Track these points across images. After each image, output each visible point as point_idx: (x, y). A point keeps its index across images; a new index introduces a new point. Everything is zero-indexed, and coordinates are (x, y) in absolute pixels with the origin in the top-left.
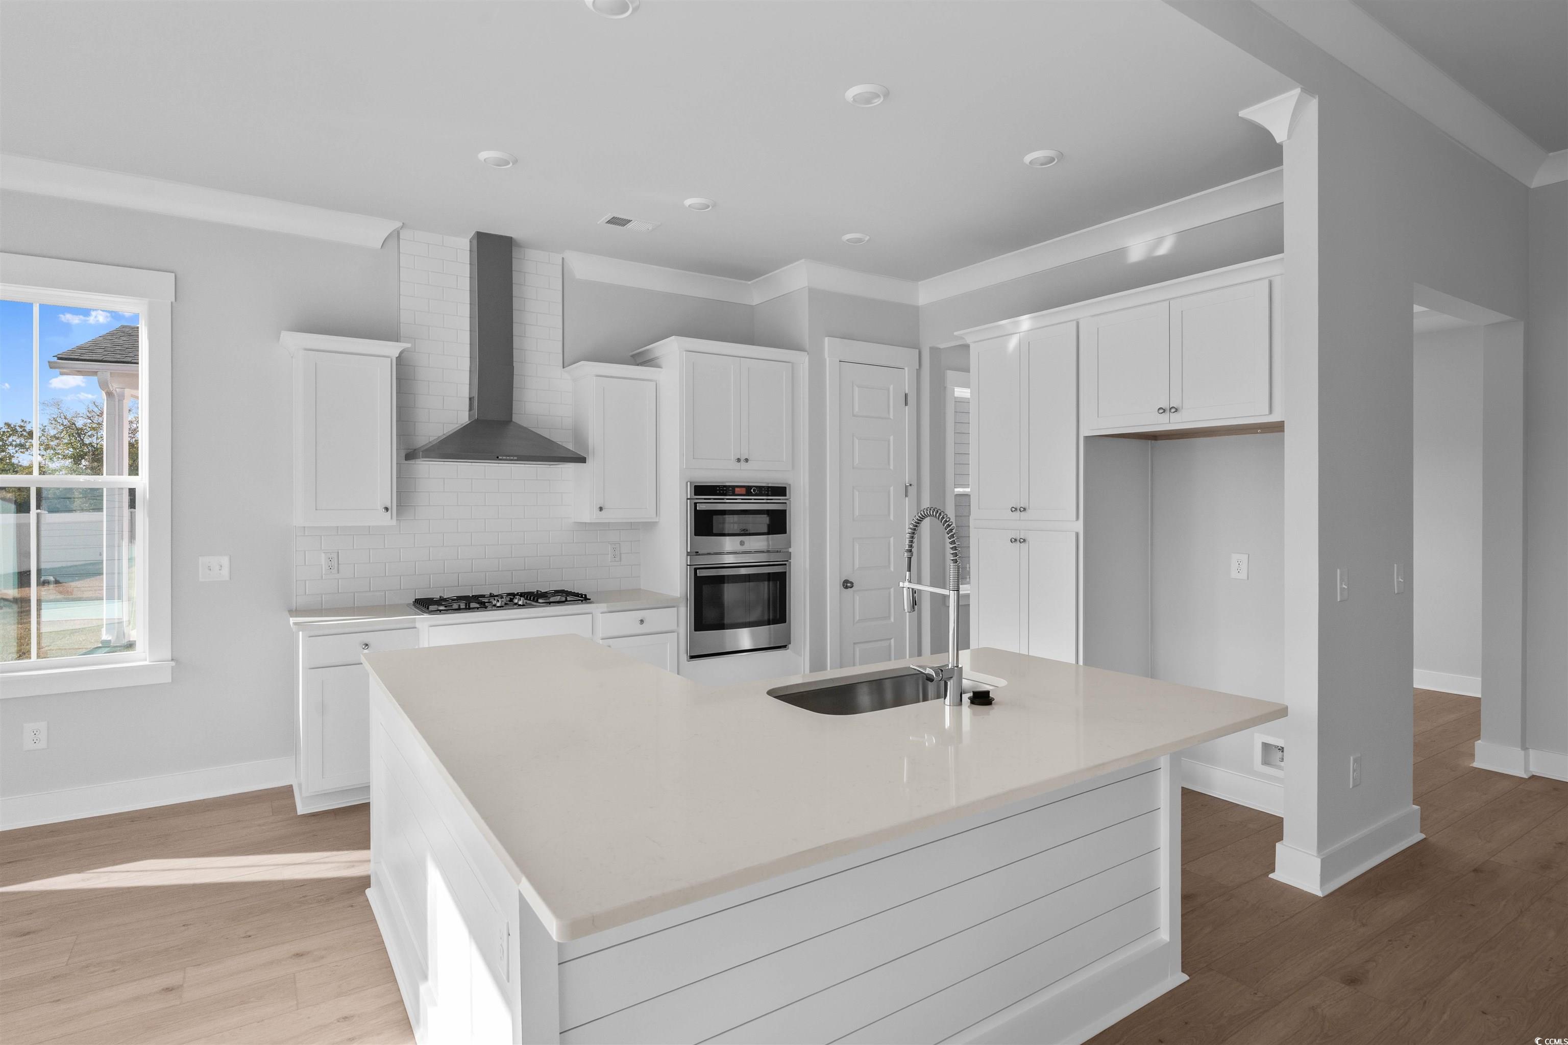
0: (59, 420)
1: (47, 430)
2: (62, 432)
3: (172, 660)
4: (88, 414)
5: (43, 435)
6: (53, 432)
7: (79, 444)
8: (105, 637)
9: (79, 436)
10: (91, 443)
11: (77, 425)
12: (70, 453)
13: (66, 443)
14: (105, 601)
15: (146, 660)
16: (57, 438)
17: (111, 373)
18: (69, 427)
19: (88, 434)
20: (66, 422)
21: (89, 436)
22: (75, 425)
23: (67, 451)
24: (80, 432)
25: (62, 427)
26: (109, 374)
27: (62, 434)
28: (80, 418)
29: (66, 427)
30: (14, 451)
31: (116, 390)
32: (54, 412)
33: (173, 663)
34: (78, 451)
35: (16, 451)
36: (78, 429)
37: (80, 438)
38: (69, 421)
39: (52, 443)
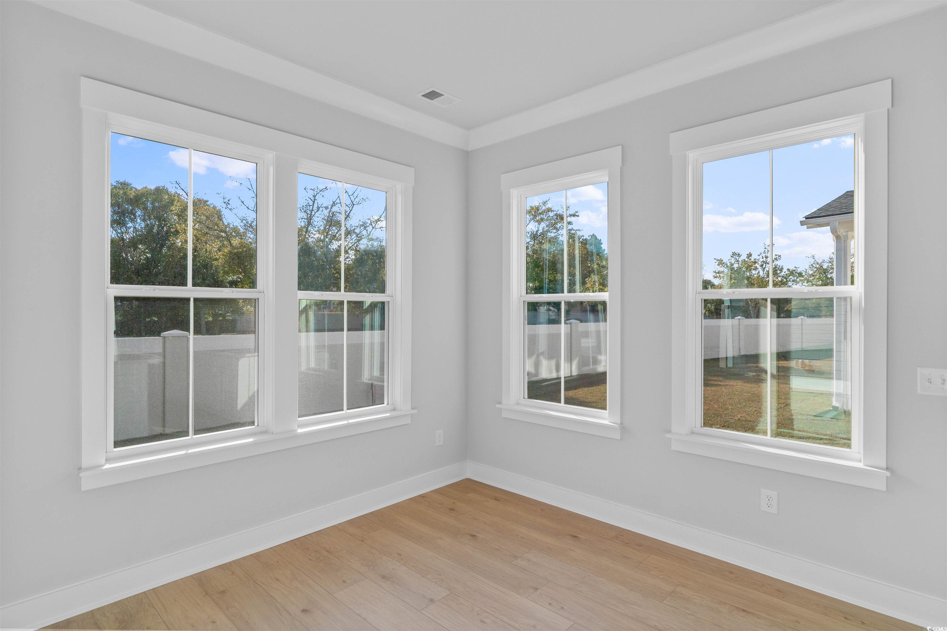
0: (815, 266)
1: (807, 271)
2: (815, 272)
3: (887, 468)
4: (830, 260)
5: (806, 274)
6: (811, 272)
7: (825, 278)
8: (835, 404)
9: (825, 274)
10: (831, 277)
11: (824, 267)
12: (820, 283)
13: (818, 278)
14: (835, 380)
15: (860, 461)
16: (813, 276)
17: (839, 222)
18: (819, 269)
19: (829, 272)
20: (818, 266)
21: (830, 273)
22: (823, 267)
23: (819, 283)
24: (825, 271)
25: (816, 269)
26: (837, 223)
27: (816, 273)
28: (826, 263)
29: (818, 269)
30: (791, 284)
31: (842, 234)
32: (812, 261)
33: (888, 474)
34: (824, 282)
35: (793, 284)
36: (824, 270)
37: (826, 275)
38: (819, 265)
39: (810, 279)
